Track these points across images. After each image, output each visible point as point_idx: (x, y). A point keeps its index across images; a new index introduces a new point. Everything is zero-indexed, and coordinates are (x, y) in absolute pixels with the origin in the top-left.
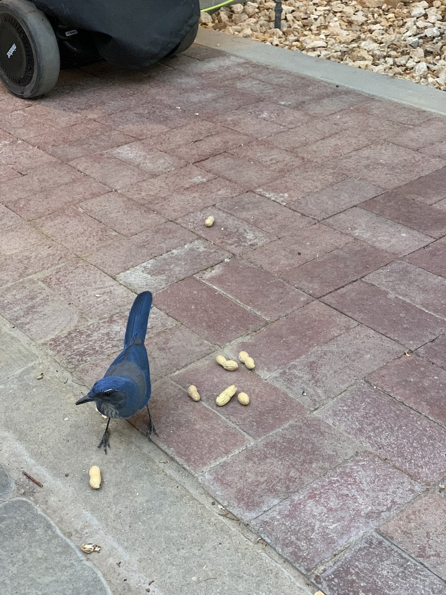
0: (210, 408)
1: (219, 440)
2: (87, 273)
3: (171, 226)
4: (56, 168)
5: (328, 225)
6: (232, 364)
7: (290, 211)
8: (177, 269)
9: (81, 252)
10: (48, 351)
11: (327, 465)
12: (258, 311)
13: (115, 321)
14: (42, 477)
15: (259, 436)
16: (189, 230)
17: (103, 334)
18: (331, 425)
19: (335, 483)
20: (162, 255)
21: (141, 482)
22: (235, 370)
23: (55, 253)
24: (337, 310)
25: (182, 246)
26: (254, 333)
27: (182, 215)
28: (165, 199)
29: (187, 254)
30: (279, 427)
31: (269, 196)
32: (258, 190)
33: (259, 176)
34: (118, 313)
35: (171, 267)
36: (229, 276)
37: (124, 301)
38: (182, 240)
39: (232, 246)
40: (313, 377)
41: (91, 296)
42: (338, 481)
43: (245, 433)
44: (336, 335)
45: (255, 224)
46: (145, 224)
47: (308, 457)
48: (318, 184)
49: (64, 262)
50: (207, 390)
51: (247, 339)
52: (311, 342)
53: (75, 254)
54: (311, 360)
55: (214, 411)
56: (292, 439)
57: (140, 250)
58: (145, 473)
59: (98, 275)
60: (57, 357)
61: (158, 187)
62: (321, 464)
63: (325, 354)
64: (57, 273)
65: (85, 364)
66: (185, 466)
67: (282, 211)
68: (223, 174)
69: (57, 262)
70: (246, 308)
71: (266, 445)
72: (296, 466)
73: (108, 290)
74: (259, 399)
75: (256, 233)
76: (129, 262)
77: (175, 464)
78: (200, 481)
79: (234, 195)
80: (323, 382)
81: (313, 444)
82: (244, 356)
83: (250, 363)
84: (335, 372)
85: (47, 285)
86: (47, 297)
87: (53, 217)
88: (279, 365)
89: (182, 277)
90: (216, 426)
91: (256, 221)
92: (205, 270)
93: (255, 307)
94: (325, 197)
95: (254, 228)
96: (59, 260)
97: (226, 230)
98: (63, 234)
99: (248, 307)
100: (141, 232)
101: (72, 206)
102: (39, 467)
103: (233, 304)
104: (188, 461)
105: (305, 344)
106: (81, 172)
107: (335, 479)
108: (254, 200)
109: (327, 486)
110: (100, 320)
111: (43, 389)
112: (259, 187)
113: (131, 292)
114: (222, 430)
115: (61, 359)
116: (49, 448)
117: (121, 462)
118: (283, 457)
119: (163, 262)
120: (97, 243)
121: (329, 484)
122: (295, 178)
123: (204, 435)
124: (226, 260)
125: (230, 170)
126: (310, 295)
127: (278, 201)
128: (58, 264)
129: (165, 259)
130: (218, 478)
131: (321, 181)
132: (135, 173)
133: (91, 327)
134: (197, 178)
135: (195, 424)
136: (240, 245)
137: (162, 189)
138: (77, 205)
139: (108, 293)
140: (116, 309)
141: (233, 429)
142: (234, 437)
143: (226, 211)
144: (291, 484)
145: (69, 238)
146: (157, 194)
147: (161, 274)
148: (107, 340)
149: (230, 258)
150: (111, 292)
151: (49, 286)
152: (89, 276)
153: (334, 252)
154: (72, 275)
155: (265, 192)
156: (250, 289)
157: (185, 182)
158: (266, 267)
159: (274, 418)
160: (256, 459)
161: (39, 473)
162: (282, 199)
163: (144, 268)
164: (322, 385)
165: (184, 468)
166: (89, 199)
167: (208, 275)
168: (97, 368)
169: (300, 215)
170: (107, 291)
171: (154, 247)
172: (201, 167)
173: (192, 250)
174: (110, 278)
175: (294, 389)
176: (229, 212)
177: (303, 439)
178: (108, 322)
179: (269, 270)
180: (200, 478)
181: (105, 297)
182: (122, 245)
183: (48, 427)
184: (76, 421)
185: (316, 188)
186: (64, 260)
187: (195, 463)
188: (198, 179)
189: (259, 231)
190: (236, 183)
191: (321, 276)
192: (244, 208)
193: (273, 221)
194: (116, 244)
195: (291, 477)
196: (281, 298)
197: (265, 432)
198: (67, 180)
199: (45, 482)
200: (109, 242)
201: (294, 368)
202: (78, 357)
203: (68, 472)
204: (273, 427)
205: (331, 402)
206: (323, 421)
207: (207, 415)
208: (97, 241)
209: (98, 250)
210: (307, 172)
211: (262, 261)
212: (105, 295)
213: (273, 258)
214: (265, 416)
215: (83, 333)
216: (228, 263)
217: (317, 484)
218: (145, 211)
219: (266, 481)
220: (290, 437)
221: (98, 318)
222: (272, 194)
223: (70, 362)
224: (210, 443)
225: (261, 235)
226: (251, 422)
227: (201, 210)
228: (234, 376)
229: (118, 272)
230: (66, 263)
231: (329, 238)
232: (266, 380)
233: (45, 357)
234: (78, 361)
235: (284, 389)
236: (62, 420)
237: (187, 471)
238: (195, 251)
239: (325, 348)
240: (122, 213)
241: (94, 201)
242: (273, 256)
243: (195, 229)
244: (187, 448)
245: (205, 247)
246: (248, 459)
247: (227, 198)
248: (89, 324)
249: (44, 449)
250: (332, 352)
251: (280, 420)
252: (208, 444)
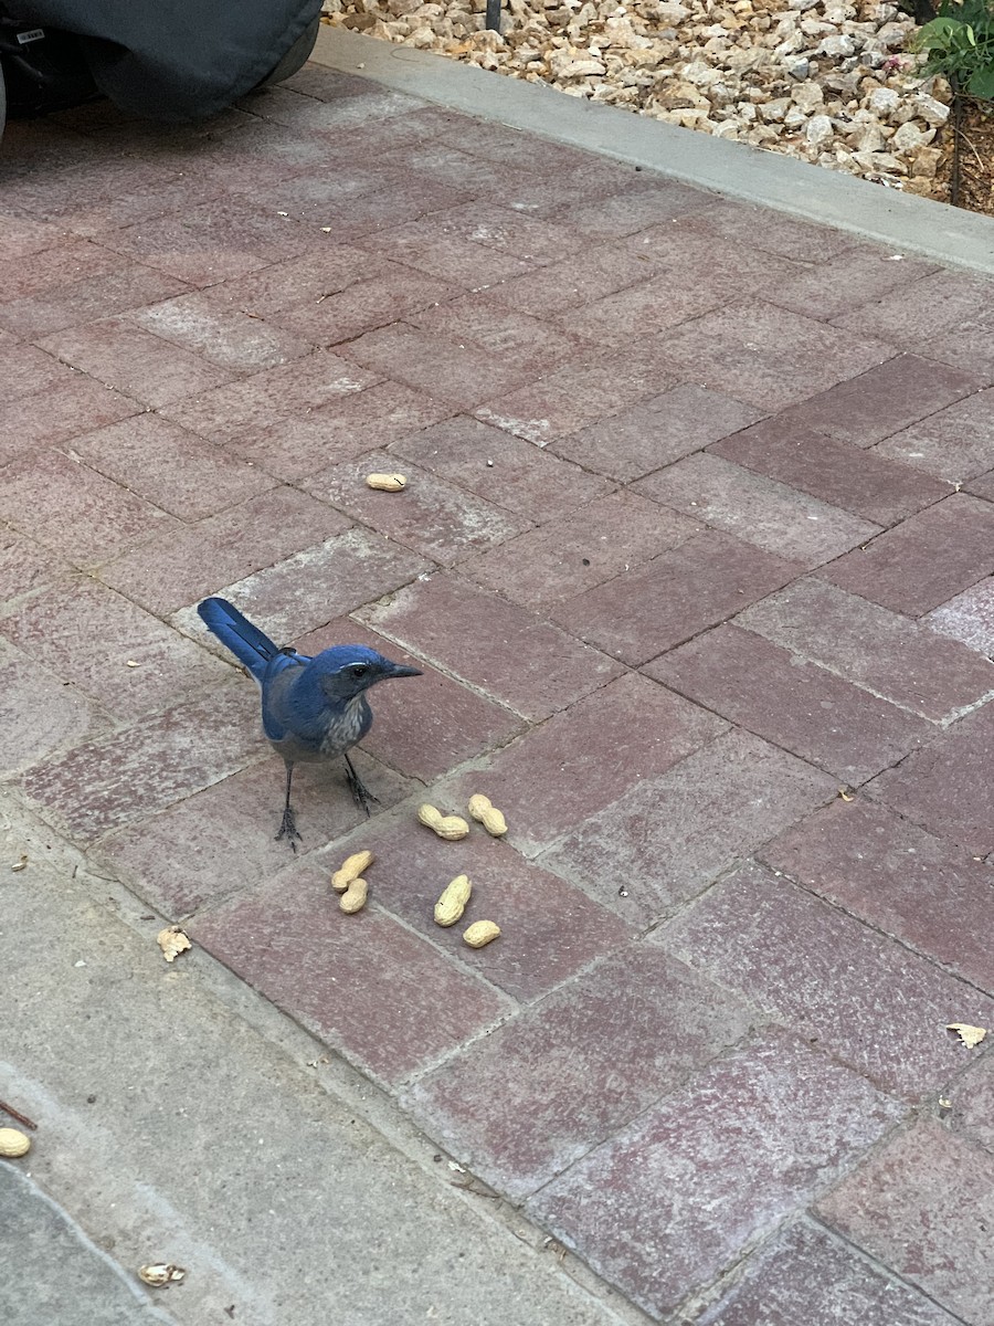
0: (413, 930)
1: (439, 1005)
2: (102, 609)
3: (289, 496)
4: (7, 355)
5: (645, 494)
6: (455, 825)
7: (557, 461)
8: (311, 599)
9: (85, 557)
10: (23, 800)
11: (687, 1060)
12: (503, 698)
13: (176, 724)
14: (33, 1105)
15: (531, 996)
16: (331, 507)
17: (151, 757)
18: (689, 964)
19: (709, 1103)
20: (273, 565)
21: (267, 1112)
22: (462, 839)
23: (21, 560)
24: (681, 695)
25: (317, 544)
26: (498, 751)
27: (313, 470)
28: (269, 431)
29: (332, 563)
30: (573, 973)
31: (507, 425)
32: (480, 412)
33: (480, 379)
34: (181, 705)
35: (298, 593)
36: (432, 614)
37: (194, 676)
38: (317, 530)
39: (432, 545)
40: (641, 852)
41: (116, 664)
42: (715, 1097)
43: (496, 989)
44: (682, 752)
45: (481, 493)
46: (229, 492)
47: (645, 1043)
48: (615, 398)
49: (45, 583)
50: (403, 888)
51: (481, 764)
52: (629, 771)
53: (70, 564)
54: (631, 812)
55: (421, 936)
56: (604, 1000)
57: (222, 554)
58: (276, 1090)
59: (128, 615)
60: (46, 813)
61: (251, 402)
62: (673, 1057)
63: (662, 798)
64: (30, 609)
65: (116, 829)
66: (367, 1071)
67: (539, 461)
68: (398, 373)
69: (28, 583)
70: (476, 692)
71: (548, 1016)
72: (619, 1065)
73: (154, 649)
74: (522, 907)
75: (484, 514)
76: (198, 583)
77: (341, 1066)
78: (404, 1106)
79: (427, 423)
80: (663, 864)
81: (653, 1010)
82: (481, 805)
83: (497, 822)
84: (688, 840)
85: (10, 638)
86: (12, 669)
87: (9, 474)
88: (560, 826)
89: (324, 618)
90: (429, 973)
91: (482, 486)
92: (375, 600)
93: (495, 688)
94: (633, 429)
95: (478, 501)
96: (33, 578)
97: (417, 506)
98: (37, 516)
99: (482, 690)
100: (221, 511)
101: (53, 448)
102: (24, 1081)
103: (444, 682)
104: (372, 1057)
105: (616, 774)
106: (69, 366)
107: (709, 1092)
108: (475, 435)
109: (691, 1109)
110: (141, 721)
111: (19, 891)
112: (482, 403)
113: (207, 654)
114: (444, 982)
115: (56, 819)
116: (44, 1036)
117: (217, 1065)
118: (589, 1044)
119: (277, 582)
120: (119, 537)
121: (695, 1106)
122: (562, 383)
123: (403, 994)
124: (421, 578)
125: (414, 363)
126: (618, 660)
127: (526, 437)
128: (32, 587)
129: (281, 576)
130: (444, 1097)
131: (620, 391)
132: (194, 370)
133: (122, 738)
134: (341, 383)
135: (382, 969)
136: (451, 542)
137: (261, 409)
138: (65, 445)
139: (155, 656)
140: (176, 695)
141: (468, 979)
142: (473, 999)
143: (411, 460)
144: (611, 1107)
145: (52, 522)
146: (251, 420)
147: (276, 611)
148: (162, 770)
149: (429, 574)
150: (162, 654)
151: (15, 642)
152: (106, 617)
153: (665, 557)
154: (67, 615)
155: (496, 417)
156: (481, 645)
157: (312, 392)
158: (514, 594)
159: (559, 950)
160: (527, 1050)
161: (25, 1096)
162: (537, 433)
163: (235, 596)
164: (662, 871)
165: (363, 1076)
166: (92, 430)
167: (383, 612)
168: (143, 839)
169: (579, 469)
170: (153, 653)
171: (254, 547)
172: (347, 356)
173: (341, 553)
174: (155, 621)
175: (600, 881)
176: (419, 463)
177: (630, 1000)
178: (160, 726)
179: (521, 601)
180: (403, 1098)
181: (149, 666)
182: (179, 541)
183: (37, 984)
184: (104, 969)
185: (612, 407)
186: (46, 577)
187: (390, 1064)
188: (343, 385)
189: (492, 509)
190: (429, 394)
191: (639, 615)
192: (451, 454)
193: (521, 484)
194: (166, 539)
195: (610, 1091)
196: (554, 667)
197: (543, 984)
198: (35, 383)
199: (41, 1117)
200: (148, 535)
201: (596, 832)
202: (97, 813)
203: (93, 1092)
204: (558, 973)
205: (684, 911)
206: (669, 956)
207: (408, 948)
208: (120, 532)
209: (123, 555)
210: (587, 369)
211: (504, 579)
212: (148, 661)
213: (527, 572)
214: (538, 945)
215: (103, 754)
216: (425, 585)
217: (668, 1105)
218: (226, 461)
219: (553, 1101)
220: (599, 995)
221: (137, 718)
222: (513, 422)
223: (79, 825)
224: (419, 1013)
225: (495, 519)
226: (508, 961)
227: (356, 459)
228: (461, 851)
229: (175, 606)
230: (51, 585)
231: (649, 526)
232: (533, 860)
233: (19, 815)
234: (98, 821)
235: (576, 881)
236: (68, 966)
237: (372, 1082)
238: (350, 556)
239: (660, 783)
240: (173, 465)
241: (104, 435)
242: (528, 567)
243: (344, 504)
244: (367, 1027)
245: (371, 548)
246: (510, 1049)
247: (411, 430)
248: (116, 732)
249: (32, 1038)
250: (677, 793)
251: (575, 958)
252: (416, 1016)
